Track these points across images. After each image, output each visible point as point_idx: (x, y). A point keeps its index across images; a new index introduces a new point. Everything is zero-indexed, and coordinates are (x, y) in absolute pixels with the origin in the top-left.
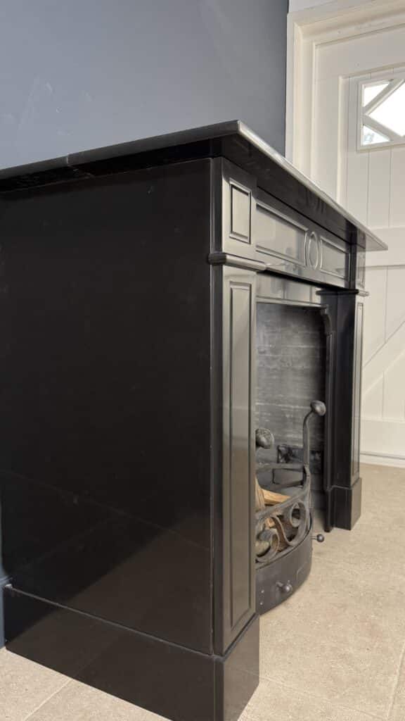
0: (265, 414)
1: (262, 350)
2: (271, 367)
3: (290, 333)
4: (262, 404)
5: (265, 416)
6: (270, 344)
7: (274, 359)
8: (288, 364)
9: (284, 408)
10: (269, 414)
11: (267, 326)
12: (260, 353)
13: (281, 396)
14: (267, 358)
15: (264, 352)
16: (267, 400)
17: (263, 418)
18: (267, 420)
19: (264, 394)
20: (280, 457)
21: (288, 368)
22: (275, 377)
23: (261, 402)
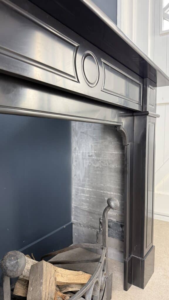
0: (92, 196)
1: (90, 154)
2: (96, 166)
3: (106, 143)
4: (91, 190)
5: (93, 197)
6: (95, 150)
7: (97, 160)
8: (106, 164)
9: (104, 193)
10: (95, 197)
11: (93, 139)
12: (89, 156)
13: (102, 185)
14: (93, 160)
15: (92, 156)
16: (93, 188)
17: (91, 199)
18: (93, 201)
19: (92, 183)
20: (101, 227)
21: (106, 167)
22: (98, 172)
23: (90, 188)
